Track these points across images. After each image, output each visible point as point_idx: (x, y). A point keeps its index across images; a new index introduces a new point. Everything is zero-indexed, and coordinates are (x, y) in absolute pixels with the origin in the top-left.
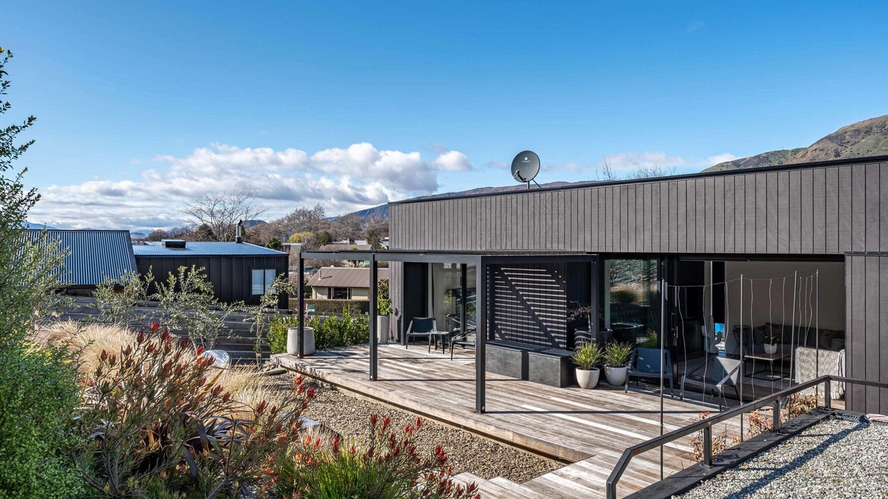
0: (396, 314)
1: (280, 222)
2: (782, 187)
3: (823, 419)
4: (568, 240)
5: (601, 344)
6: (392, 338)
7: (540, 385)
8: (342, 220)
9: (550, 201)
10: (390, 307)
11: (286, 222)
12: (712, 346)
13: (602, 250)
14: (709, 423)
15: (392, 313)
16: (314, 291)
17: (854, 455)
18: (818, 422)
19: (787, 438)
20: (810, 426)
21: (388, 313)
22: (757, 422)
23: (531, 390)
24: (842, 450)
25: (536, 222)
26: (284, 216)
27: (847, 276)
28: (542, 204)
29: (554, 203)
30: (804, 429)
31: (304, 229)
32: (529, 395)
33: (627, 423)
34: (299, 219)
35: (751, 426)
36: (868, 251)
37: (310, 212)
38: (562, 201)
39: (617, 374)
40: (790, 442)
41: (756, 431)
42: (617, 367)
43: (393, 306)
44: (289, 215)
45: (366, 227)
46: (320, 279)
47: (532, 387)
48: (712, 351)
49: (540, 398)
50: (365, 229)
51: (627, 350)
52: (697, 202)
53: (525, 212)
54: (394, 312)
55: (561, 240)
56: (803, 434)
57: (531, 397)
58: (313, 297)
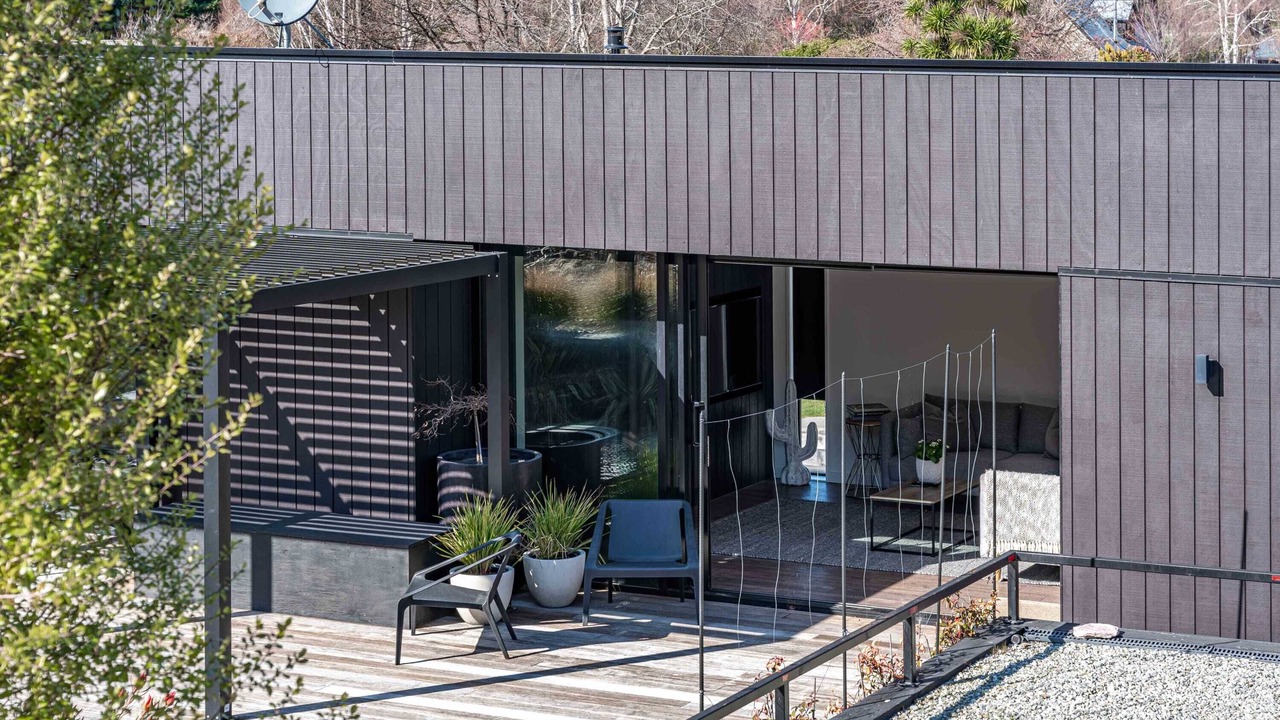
2: (940, 110)
3: (1000, 645)
4: (416, 206)
5: (515, 499)
7: (350, 626)
9: (360, 89)
12: (792, 465)
13: (514, 238)
14: (785, 678)
17: (1034, 707)
18: (989, 653)
19: (927, 691)
20: (973, 662)
22: (875, 667)
23: (329, 645)
24: (1018, 701)
25: (317, 147)
27: (1063, 321)
28: (335, 96)
29: (373, 95)
30: (962, 669)
32: (329, 658)
33: (600, 702)
35: (863, 674)
36: (1099, 266)
38: (396, 95)
39: (559, 575)
40: (932, 699)
41: (873, 683)
42: (560, 557)
47: (330, 635)
48: (793, 478)
49: (363, 663)
51: (582, 511)
52: (755, 129)
53: (283, 117)
55: (396, 204)
56: (958, 678)
57: (339, 664)
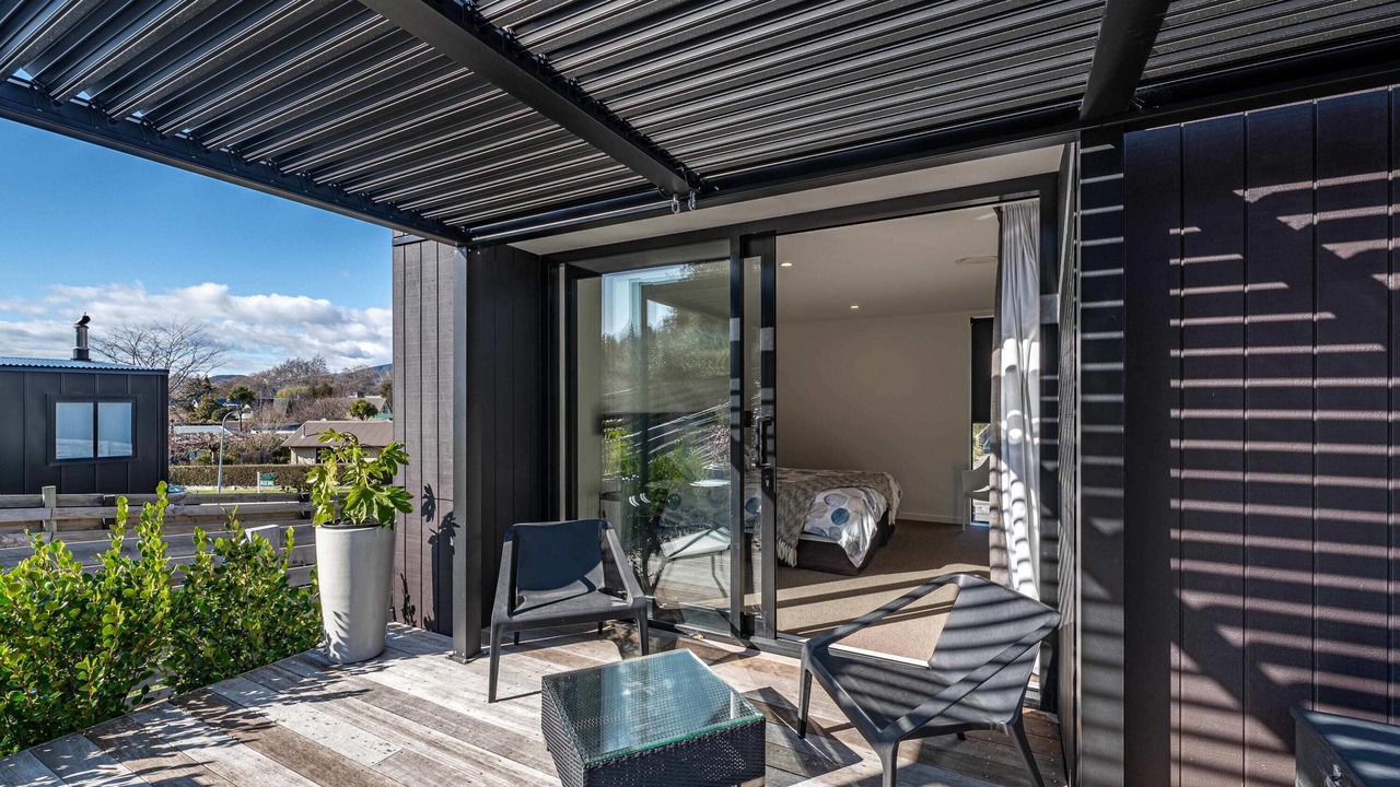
0: (428, 511)
1: (263, 375)
6: (408, 611)
8: (349, 376)
10: (398, 481)
11: (273, 374)
15: (406, 509)
16: (293, 454)
21: (386, 513)
26: (271, 368)
31: (299, 383)
34: (291, 372)
37: (306, 364)
43: (415, 477)
44: (278, 367)
45: (379, 383)
46: (303, 437)
50: (380, 384)
54: (416, 504)
58: (293, 462)
